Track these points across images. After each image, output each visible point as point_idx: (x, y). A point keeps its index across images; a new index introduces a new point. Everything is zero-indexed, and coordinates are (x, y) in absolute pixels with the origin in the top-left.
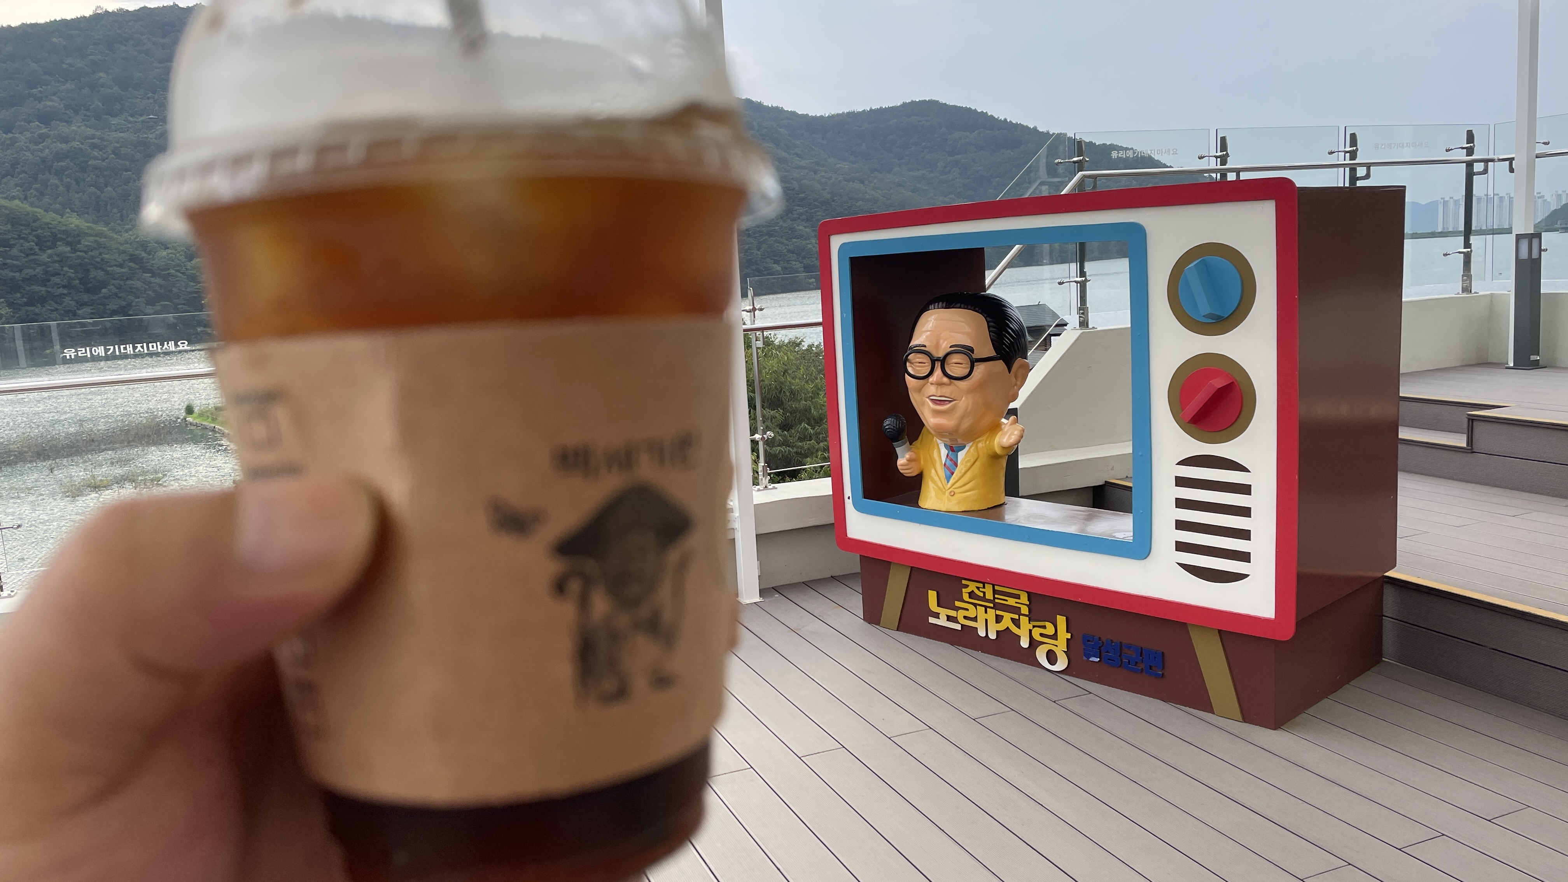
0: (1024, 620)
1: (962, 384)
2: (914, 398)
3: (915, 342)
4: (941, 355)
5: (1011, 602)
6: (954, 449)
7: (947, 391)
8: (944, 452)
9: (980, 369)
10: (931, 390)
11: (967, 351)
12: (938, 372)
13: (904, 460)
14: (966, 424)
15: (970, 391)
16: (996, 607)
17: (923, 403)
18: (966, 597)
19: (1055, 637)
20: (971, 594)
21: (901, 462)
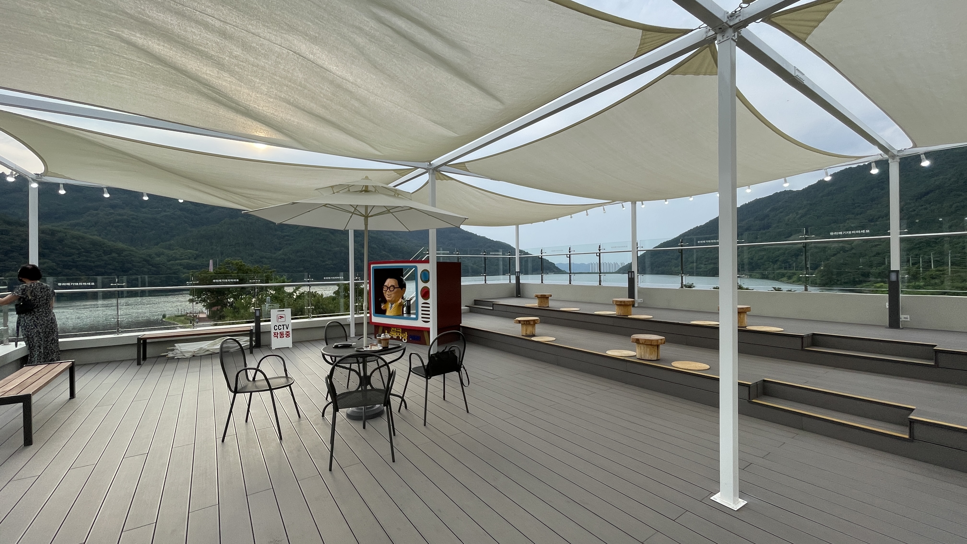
0: (401, 334)
1: (393, 292)
2: (384, 294)
3: (385, 284)
4: (389, 287)
5: (399, 331)
6: (392, 304)
7: (390, 293)
8: (390, 305)
9: (396, 290)
10: (387, 293)
11: (393, 286)
12: (388, 290)
13: (383, 306)
14: (394, 299)
15: (394, 293)
16: (397, 332)
17: (386, 296)
18: (392, 331)
19: (405, 336)
20: (393, 330)
21: (382, 307)
